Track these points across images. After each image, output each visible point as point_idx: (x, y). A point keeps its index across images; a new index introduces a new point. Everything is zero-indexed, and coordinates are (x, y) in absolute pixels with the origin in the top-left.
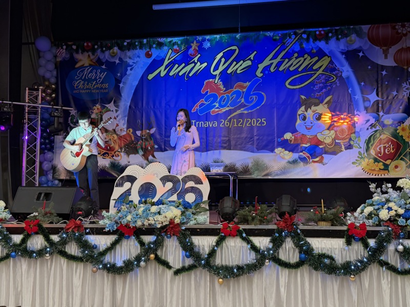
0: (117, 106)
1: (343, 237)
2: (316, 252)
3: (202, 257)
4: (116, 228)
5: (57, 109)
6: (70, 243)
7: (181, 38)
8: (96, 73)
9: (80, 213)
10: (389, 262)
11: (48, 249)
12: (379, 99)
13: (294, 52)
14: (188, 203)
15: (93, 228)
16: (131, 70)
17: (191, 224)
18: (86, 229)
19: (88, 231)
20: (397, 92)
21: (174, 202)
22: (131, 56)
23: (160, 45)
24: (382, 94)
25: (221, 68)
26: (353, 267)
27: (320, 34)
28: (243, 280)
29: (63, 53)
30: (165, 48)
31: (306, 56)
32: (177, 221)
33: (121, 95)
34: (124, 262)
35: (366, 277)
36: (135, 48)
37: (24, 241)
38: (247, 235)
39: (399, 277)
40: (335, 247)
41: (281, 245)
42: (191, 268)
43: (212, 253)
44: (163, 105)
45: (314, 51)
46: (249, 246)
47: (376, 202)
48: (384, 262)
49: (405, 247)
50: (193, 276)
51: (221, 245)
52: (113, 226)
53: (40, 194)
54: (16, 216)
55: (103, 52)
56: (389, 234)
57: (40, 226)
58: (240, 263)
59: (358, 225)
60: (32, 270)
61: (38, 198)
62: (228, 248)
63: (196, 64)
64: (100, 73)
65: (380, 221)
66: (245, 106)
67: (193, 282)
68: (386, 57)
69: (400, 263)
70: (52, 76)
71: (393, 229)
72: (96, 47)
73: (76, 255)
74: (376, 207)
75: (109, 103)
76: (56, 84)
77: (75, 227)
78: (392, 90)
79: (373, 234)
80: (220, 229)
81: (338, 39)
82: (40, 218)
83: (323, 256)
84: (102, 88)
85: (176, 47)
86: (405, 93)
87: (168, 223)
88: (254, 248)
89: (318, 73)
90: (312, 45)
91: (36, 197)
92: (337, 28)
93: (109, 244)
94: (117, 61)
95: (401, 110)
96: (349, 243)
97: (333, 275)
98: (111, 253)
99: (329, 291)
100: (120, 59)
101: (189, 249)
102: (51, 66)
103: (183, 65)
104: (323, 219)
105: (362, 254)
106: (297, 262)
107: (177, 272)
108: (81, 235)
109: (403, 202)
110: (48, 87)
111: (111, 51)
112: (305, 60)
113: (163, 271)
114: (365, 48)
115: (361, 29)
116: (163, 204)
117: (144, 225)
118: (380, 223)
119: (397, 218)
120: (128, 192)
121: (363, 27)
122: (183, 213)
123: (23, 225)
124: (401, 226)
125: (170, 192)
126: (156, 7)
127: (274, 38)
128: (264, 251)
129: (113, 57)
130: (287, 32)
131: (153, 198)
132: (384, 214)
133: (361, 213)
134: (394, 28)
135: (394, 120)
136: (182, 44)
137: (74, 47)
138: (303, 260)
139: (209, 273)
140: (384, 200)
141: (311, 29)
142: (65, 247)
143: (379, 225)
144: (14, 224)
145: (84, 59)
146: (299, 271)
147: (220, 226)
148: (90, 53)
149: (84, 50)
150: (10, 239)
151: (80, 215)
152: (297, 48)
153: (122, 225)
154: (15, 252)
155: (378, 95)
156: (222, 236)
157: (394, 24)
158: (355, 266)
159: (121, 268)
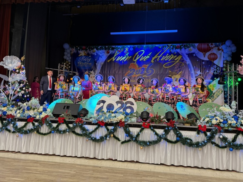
0: (95, 72)
1: (196, 131)
2: (184, 137)
3: (133, 137)
4: (97, 122)
5: (71, 72)
6: (77, 128)
7: (122, 46)
8: (87, 59)
9: (82, 115)
10: (216, 142)
11: (68, 130)
12: (201, 73)
13: (167, 53)
14: (128, 113)
15: (87, 122)
16: (101, 58)
17: (129, 122)
18: (84, 122)
19: (85, 123)
20: (209, 71)
21: (121, 112)
22: (101, 52)
23: (113, 49)
24: (203, 72)
25: (137, 58)
26: (200, 144)
27: (178, 46)
28: (151, 147)
29: (74, 50)
30: (115, 50)
31: (172, 55)
32: (123, 120)
33: (96, 68)
34: (100, 137)
35: (205, 148)
36: (103, 49)
37: (57, 126)
38: (153, 128)
39: (220, 149)
40: (192, 135)
41: (169, 133)
42: (129, 141)
43: (138, 135)
44: (113, 72)
45: (175, 53)
46: (154, 133)
47: (210, 116)
48: (214, 142)
49: (223, 137)
50: (129, 145)
51: (142, 132)
52: (95, 121)
53: (65, 106)
54: (54, 115)
55: (90, 50)
56: (216, 130)
57: (65, 120)
58: (150, 140)
59: (203, 126)
60: (60, 138)
61: (64, 108)
62: (145, 133)
63: (127, 56)
64: (89, 59)
65: (212, 124)
66: (146, 74)
67: (129, 147)
68: (204, 57)
69: (221, 143)
70: (69, 59)
71: (218, 128)
72: (87, 48)
73: (80, 133)
74: (211, 118)
75: (92, 71)
76: (71, 62)
77: (80, 121)
78: (206, 70)
79: (209, 130)
80: (141, 125)
81: (185, 49)
82: (65, 117)
83: (187, 139)
84: (89, 65)
85: (119, 50)
86: (212, 72)
87: (119, 121)
88: (156, 134)
89: (177, 62)
90: (174, 51)
91: (63, 108)
92: (185, 44)
93: (94, 129)
94: (95, 54)
95: (210, 78)
96: (198, 133)
97: (191, 148)
98: (94, 133)
99: (189, 154)
100: (97, 54)
101: (128, 133)
102: (69, 55)
103: (122, 57)
104: (187, 123)
105: (204, 138)
106: (175, 141)
107: (123, 143)
108: (82, 125)
109: (222, 116)
110: (67, 63)
111: (93, 50)
112: (171, 56)
113: (116, 142)
114: (196, 53)
115: (194, 45)
116: (117, 113)
117: (108, 122)
118: (212, 125)
119: (220, 124)
120: (102, 107)
121: (195, 44)
122: (125, 117)
123: (57, 119)
124: (222, 127)
125: (120, 108)
126: (112, 33)
127: (159, 47)
128: (161, 135)
129: (94, 52)
130: (165, 45)
131: (113, 110)
132: (214, 122)
133: (203, 121)
134: (208, 45)
135: (207, 82)
136: (122, 48)
137: (79, 48)
138: (178, 140)
139: (136, 144)
140: (213, 115)
141: (174, 44)
142: (75, 130)
143: (212, 126)
144: (54, 119)
145: (82, 53)
146: (176, 145)
147: (141, 124)
148: (85, 51)
149: (82, 50)
150: (52, 125)
151: (81, 116)
152: (169, 52)
153: (99, 121)
154: (54, 131)
155: (201, 72)
156: (142, 128)
157: (208, 44)
158: (201, 144)
159: (99, 140)
